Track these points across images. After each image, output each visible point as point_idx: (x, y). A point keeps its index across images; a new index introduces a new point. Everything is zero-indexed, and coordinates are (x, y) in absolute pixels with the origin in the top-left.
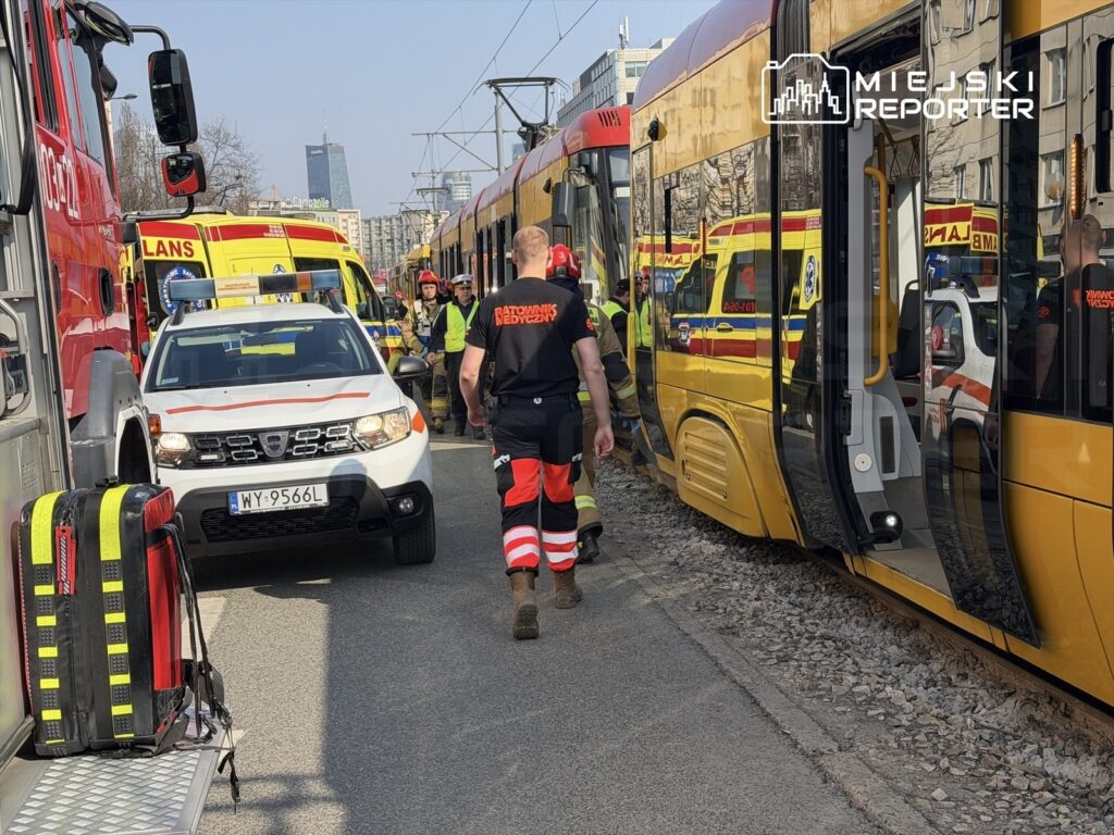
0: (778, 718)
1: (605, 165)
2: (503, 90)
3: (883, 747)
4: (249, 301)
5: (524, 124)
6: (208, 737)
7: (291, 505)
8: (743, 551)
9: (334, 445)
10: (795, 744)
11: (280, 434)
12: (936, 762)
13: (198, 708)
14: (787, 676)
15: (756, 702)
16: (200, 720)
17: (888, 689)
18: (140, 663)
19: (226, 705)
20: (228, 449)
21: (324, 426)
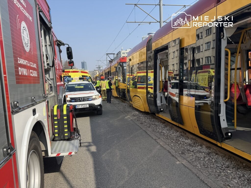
0: (150, 135)
1: (123, 64)
2: (108, 55)
3: (164, 138)
4: (77, 81)
5: (111, 59)
6: (78, 138)
7: (84, 107)
8: (142, 113)
9: (90, 99)
10: (153, 138)
11: (82, 98)
12: (171, 140)
13: (76, 134)
14: (150, 129)
15: (147, 133)
16: (77, 136)
17: (163, 131)
18: (69, 128)
19: (80, 134)
20: (75, 100)
21: (88, 97)
